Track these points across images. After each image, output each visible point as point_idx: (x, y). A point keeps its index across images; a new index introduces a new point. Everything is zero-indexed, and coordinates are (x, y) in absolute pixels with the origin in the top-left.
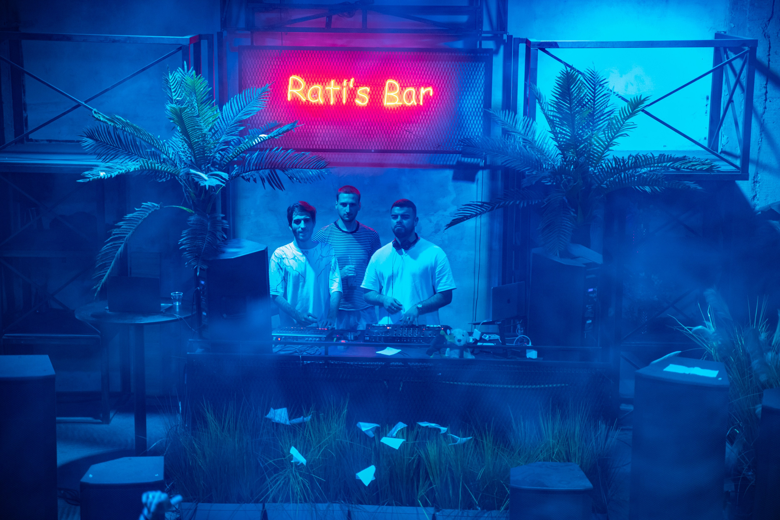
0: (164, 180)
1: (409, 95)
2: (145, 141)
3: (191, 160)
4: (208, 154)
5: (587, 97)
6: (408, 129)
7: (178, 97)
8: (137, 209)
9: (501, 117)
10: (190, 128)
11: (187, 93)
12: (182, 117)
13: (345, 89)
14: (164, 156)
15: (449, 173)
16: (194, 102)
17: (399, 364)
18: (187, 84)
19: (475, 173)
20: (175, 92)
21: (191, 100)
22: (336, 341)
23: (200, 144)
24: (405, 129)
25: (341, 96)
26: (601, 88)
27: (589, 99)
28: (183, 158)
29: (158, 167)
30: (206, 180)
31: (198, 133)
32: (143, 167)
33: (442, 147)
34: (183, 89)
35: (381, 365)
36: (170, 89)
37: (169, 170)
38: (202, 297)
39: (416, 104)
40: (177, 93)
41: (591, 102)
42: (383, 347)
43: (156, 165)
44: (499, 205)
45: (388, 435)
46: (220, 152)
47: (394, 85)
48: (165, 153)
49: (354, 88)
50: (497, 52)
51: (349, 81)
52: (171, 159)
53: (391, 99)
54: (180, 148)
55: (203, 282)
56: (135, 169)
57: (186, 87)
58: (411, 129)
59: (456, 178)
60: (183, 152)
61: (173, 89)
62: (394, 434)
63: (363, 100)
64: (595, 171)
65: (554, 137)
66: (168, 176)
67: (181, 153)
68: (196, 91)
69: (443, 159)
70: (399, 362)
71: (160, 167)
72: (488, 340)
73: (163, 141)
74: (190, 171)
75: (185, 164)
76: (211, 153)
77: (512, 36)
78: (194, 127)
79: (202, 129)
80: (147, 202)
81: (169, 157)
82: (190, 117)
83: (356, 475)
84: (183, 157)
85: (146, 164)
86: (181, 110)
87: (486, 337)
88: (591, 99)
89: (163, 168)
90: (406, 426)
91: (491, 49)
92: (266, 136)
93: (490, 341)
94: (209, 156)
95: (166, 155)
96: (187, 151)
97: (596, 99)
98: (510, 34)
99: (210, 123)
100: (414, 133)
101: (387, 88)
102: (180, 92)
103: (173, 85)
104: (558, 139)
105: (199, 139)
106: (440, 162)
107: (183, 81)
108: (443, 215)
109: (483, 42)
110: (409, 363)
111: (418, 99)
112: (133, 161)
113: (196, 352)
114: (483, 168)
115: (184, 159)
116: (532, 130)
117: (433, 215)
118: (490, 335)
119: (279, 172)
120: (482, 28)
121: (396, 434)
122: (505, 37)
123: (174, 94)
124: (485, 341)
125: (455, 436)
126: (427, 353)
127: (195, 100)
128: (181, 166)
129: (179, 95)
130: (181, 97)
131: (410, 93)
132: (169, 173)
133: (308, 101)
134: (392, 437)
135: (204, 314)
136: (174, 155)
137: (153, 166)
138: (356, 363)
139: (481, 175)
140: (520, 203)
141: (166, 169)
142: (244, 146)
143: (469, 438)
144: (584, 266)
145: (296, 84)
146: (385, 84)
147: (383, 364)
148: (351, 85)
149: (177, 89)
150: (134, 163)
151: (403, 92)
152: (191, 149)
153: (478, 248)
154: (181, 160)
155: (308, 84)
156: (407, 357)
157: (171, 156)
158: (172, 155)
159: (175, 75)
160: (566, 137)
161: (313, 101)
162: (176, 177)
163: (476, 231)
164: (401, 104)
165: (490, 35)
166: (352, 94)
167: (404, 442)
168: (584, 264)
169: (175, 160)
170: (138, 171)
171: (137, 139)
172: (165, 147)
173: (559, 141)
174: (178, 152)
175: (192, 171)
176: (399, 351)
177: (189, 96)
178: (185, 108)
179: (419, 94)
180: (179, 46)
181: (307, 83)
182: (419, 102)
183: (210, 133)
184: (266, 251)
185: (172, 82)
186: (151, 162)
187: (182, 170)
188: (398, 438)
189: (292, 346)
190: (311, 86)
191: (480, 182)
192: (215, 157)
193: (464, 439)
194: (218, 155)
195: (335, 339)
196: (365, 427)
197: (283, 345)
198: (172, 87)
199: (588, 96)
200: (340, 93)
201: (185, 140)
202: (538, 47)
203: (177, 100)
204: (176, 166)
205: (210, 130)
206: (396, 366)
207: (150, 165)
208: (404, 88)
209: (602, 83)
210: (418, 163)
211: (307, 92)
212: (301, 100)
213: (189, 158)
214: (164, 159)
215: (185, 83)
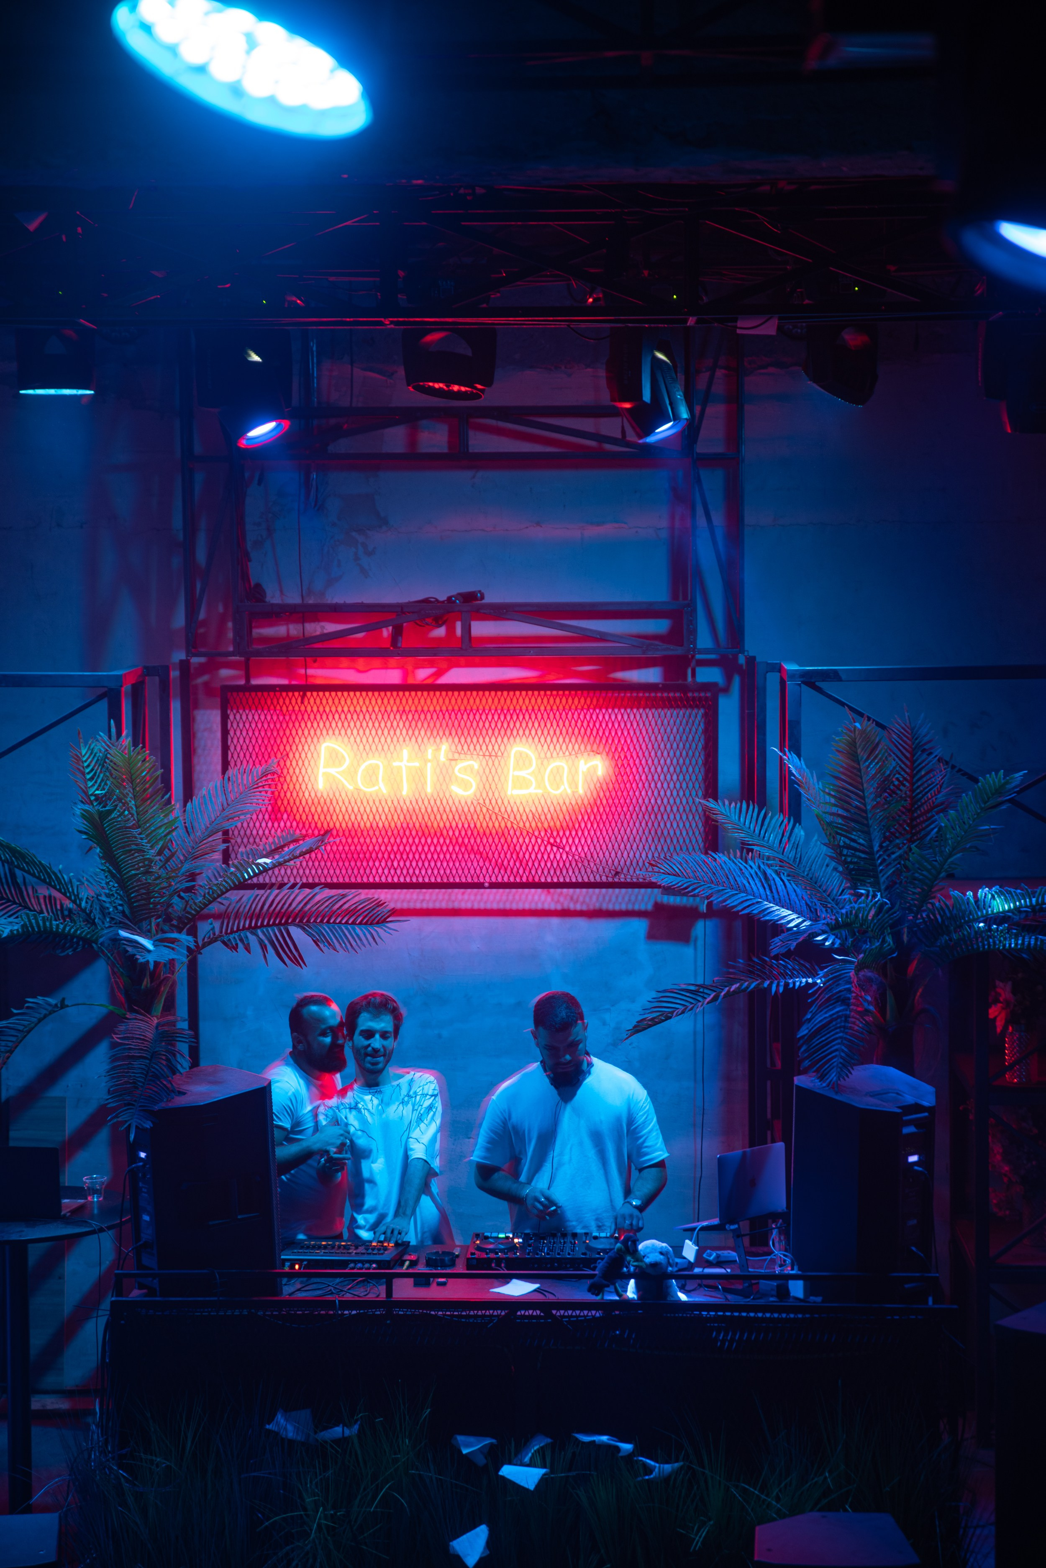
0: (70, 952)
1: (557, 773)
2: (33, 875)
3: (123, 912)
4: (157, 900)
5: (897, 776)
6: (555, 841)
7: (97, 789)
8: (15, 1011)
9: (733, 815)
10: (119, 849)
11: (115, 781)
12: (104, 829)
13: (429, 765)
14: (71, 905)
15: (640, 926)
16: (129, 799)
17: (535, 1314)
18: (115, 764)
19: (691, 926)
20: (92, 779)
21: (122, 794)
22: (409, 1267)
23: (139, 880)
24: (549, 842)
25: (422, 778)
26: (925, 756)
27: (901, 779)
28: (108, 908)
29: (58, 926)
30: (149, 951)
31: (136, 857)
32: (27, 928)
33: (623, 876)
34: (108, 774)
35: (498, 1316)
36: (83, 774)
37: (79, 932)
38: (141, 1184)
39: (569, 792)
40: (96, 782)
41: (904, 786)
42: (506, 1279)
43: (54, 923)
44: (729, 991)
45: (515, 1461)
46: (182, 894)
47: (527, 755)
48: (73, 898)
49: (447, 763)
50: (726, 690)
51: (438, 749)
52: (84, 911)
53: (521, 783)
54: (103, 888)
55: (143, 1155)
56: (11, 931)
57: (113, 771)
58: (561, 841)
59: (652, 936)
60: (108, 896)
61: (88, 773)
62: (527, 1459)
63: (466, 785)
64: (918, 921)
65: (834, 855)
66: (78, 945)
67: (104, 898)
68: (134, 777)
69: (626, 899)
70: (534, 1309)
71: (61, 926)
72: (714, 1262)
73: (68, 875)
74: (118, 934)
75: (112, 919)
76: (162, 897)
77: (754, 658)
78: (129, 846)
79: (144, 851)
80: (35, 997)
81: (79, 906)
82: (118, 829)
83: (449, 1545)
84: (108, 905)
85: (33, 921)
86: (104, 815)
87: (710, 1256)
88: (905, 779)
89: (67, 929)
90: (549, 1440)
91: (715, 684)
92: (268, 861)
93: (719, 1263)
94: (159, 903)
95: (74, 902)
96: (116, 895)
97: (914, 780)
98: (751, 654)
99: (160, 839)
100: (567, 849)
101: (512, 761)
102: (102, 780)
103: (88, 766)
104: (843, 858)
105: (137, 869)
106: (620, 904)
107: (108, 759)
108: (629, 1011)
109: (699, 670)
110: (554, 1312)
111: (573, 782)
112: (9, 917)
113: (131, 1295)
114: (704, 916)
115: (111, 910)
116: (793, 839)
117: (608, 1010)
118: (719, 1252)
119: (295, 931)
120: (694, 642)
121: (531, 1459)
122: (742, 660)
123: (90, 784)
124: (710, 1264)
125: (648, 1461)
126: (589, 1290)
127: (131, 795)
128: (103, 923)
129: (100, 785)
130: (104, 789)
131: (558, 770)
132: (80, 938)
133: (357, 789)
134: (522, 1465)
135: (146, 1218)
136: (90, 903)
137: (48, 924)
138: (448, 1313)
139: (701, 929)
140: (770, 985)
141: (72, 930)
142: (227, 882)
143: (676, 1465)
144: (899, 1111)
145: (335, 758)
146: (509, 755)
147: (503, 1313)
148: (442, 758)
149: (96, 773)
150: (11, 919)
151: (545, 769)
152: (122, 889)
153: (699, 1076)
154: (103, 910)
155: (358, 757)
156: (550, 1298)
157: (83, 904)
158: (87, 902)
159: (92, 747)
160: (858, 853)
161: (369, 790)
162: (94, 945)
163: (695, 1042)
164: (540, 792)
165: (713, 656)
166: (445, 775)
167: (544, 1474)
168: (899, 1107)
169: (91, 911)
170: (19, 935)
171: (18, 873)
172: (72, 887)
173: (845, 862)
174: (98, 895)
175: (123, 933)
176: (536, 1286)
177: (119, 788)
178: (110, 812)
179: (577, 772)
180: (103, 690)
181: (356, 755)
182: (577, 787)
183: (161, 858)
184: (268, 1090)
185: (86, 761)
186: (43, 917)
187: (105, 931)
188: (535, 1466)
189: (318, 1280)
190: (364, 761)
191: (700, 943)
192: (170, 905)
193: (668, 1468)
194: (176, 900)
195: (407, 1263)
196: (468, 1446)
197: (305, 1279)
198: (87, 770)
199: (899, 774)
200: (420, 774)
201: (110, 871)
202: (802, 679)
203: (95, 795)
204: (94, 923)
205: (160, 853)
206: (531, 1317)
207: (41, 923)
208: (545, 762)
209: (926, 747)
210: (578, 907)
211: (356, 772)
212: (343, 788)
213: (120, 908)
214: (70, 910)
215: (111, 761)
